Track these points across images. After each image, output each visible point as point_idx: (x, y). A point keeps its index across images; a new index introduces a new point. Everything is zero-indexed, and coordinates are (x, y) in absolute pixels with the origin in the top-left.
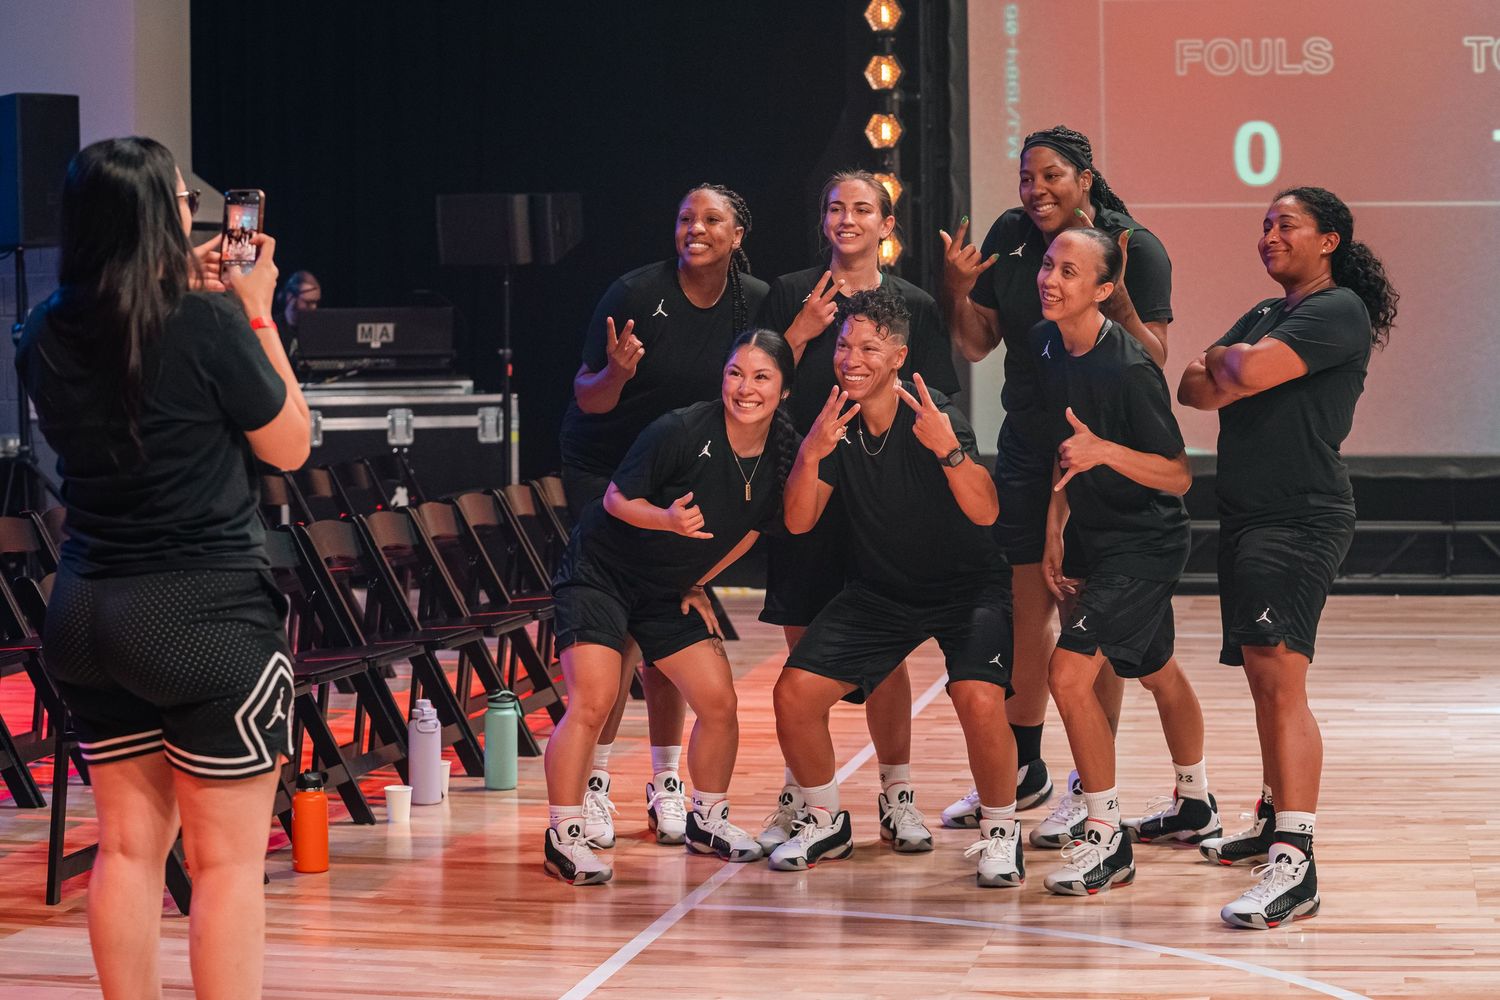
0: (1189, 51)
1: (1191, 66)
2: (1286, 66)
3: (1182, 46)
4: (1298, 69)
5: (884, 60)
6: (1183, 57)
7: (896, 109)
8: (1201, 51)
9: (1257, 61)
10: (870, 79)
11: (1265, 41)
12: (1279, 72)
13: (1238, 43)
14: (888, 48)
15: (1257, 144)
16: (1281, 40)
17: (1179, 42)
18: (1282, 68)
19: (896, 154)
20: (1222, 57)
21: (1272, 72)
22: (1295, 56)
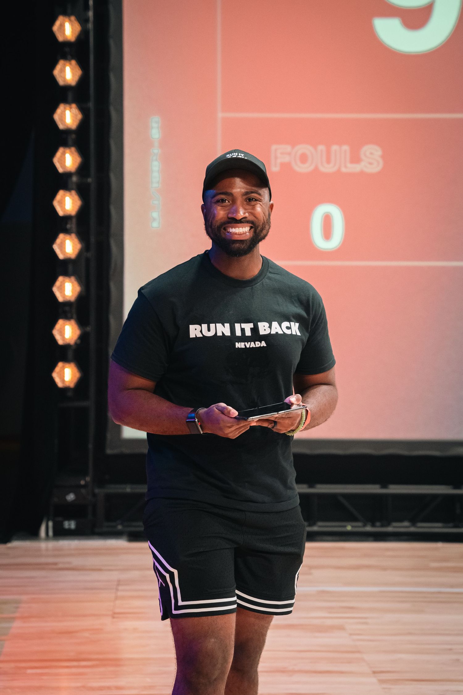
0: (282, 153)
1: (283, 165)
2: (349, 165)
3: (276, 150)
4: (356, 168)
5: (68, 150)
6: (276, 158)
7: (74, 187)
8: (289, 154)
9: (328, 161)
10: (58, 165)
11: (335, 148)
12: (344, 170)
13: (315, 148)
14: (70, 142)
15: (327, 221)
16: (346, 148)
17: (274, 147)
18: (346, 167)
19: (74, 221)
20: (304, 158)
21: (339, 171)
22: (356, 159)
